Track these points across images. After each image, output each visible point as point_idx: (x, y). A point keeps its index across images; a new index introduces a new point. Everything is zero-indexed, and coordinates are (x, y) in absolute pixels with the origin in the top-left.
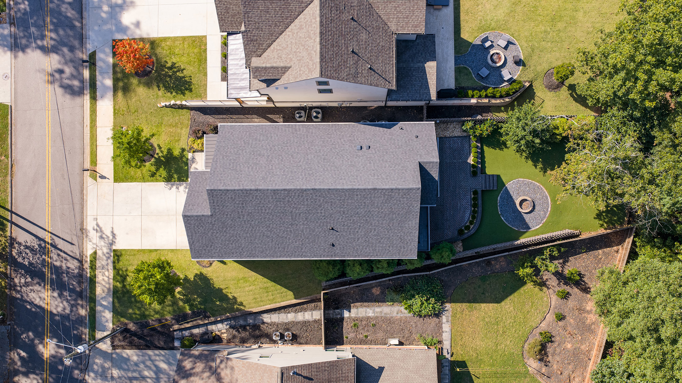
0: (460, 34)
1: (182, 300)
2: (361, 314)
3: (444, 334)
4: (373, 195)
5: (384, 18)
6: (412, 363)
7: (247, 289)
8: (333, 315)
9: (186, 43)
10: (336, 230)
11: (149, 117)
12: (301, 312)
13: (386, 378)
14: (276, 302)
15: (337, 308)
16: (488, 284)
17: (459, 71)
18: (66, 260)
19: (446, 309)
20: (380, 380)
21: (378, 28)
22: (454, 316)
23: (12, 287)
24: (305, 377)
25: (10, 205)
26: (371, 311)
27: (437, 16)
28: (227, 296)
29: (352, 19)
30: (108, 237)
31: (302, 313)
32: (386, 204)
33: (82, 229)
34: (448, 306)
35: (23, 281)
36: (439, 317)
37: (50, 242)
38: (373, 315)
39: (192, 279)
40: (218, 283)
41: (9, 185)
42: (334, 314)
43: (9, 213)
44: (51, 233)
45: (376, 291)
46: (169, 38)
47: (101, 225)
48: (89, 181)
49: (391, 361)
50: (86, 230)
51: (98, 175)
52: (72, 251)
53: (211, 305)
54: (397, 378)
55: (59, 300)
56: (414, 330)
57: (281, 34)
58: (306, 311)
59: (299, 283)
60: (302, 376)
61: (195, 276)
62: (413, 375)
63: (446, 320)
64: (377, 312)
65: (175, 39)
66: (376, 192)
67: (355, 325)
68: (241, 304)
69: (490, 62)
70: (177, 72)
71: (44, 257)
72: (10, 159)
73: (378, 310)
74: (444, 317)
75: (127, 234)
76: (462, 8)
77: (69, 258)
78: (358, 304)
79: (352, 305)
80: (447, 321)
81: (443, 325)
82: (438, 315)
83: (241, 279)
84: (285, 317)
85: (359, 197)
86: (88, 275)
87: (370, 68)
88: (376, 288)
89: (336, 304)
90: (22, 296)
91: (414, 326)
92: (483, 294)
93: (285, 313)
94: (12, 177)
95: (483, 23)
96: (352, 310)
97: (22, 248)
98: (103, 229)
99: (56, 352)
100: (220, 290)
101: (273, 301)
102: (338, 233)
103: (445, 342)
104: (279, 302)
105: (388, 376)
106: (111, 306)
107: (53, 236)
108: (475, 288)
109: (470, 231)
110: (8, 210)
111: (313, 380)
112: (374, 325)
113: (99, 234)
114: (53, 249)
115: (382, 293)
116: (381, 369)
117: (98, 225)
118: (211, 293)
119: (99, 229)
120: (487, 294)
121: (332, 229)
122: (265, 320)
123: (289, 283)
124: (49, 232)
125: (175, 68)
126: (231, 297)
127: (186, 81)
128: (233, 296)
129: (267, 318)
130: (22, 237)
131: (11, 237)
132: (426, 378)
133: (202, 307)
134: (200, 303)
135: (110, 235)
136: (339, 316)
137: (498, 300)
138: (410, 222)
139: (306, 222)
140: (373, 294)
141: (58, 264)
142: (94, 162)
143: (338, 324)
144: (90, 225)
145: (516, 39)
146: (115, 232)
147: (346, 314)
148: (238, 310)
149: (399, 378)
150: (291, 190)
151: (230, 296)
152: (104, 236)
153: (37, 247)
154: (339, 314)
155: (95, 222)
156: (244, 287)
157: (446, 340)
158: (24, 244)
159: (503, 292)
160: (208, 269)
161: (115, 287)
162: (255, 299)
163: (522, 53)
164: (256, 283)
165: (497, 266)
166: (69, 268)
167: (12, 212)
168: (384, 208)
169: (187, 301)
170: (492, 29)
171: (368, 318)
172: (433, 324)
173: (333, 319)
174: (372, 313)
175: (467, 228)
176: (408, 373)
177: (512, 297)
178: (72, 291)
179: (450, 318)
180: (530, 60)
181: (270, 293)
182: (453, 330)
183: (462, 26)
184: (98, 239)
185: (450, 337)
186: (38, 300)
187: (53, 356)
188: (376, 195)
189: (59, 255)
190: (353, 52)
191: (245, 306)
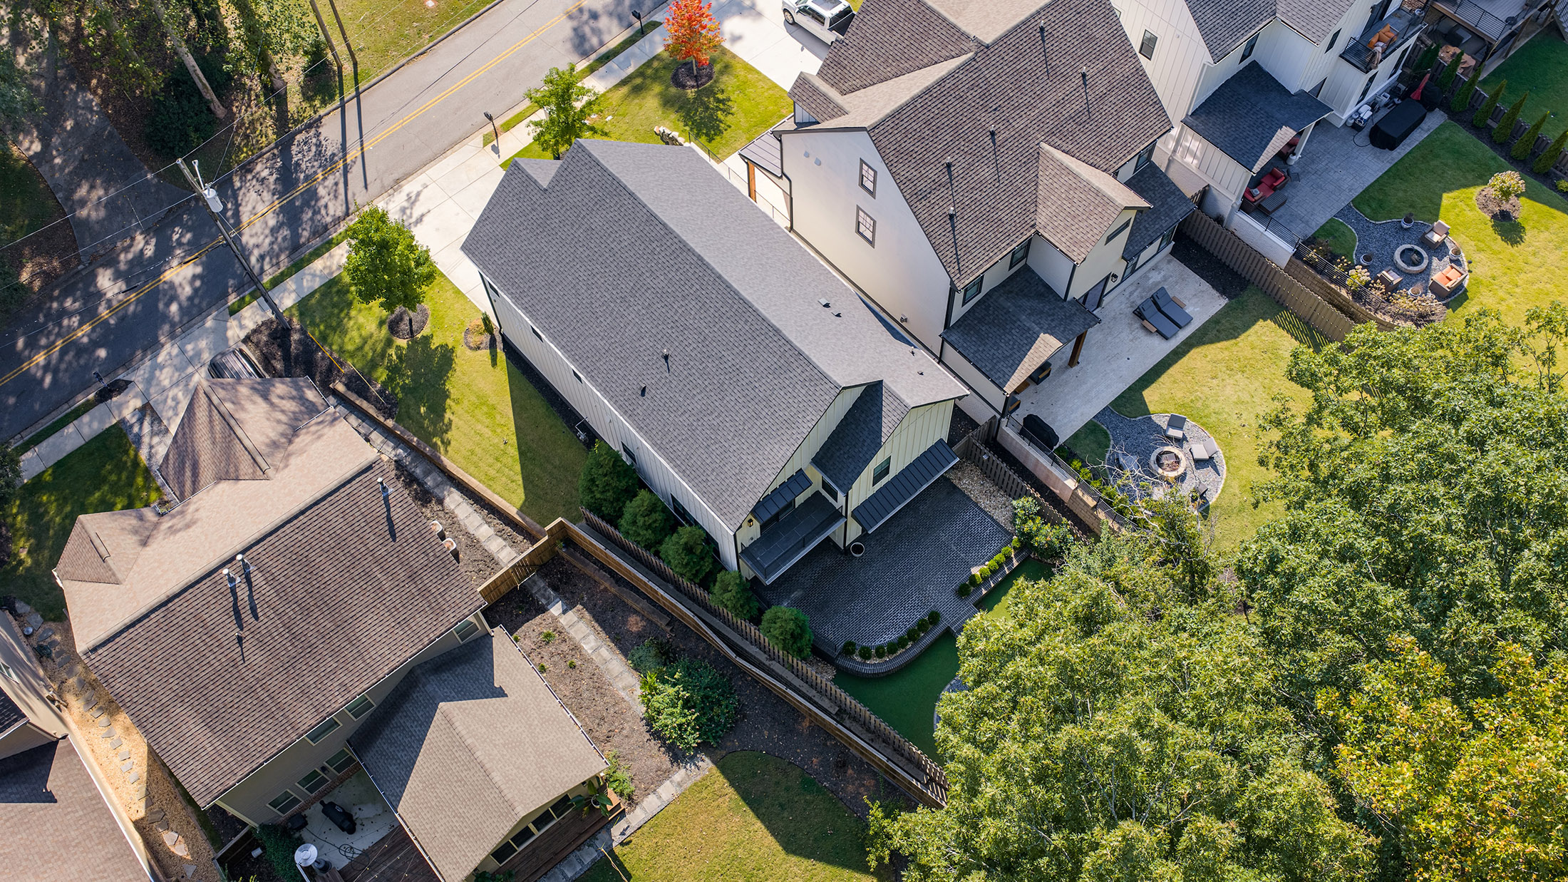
0: (1146, 387)
1: (390, 361)
2: (575, 632)
3: (652, 798)
4: (767, 342)
5: (1042, 191)
6: (552, 737)
7: (479, 427)
8: (539, 590)
9: (771, 92)
10: (670, 364)
11: (630, 132)
12: (505, 539)
13: (491, 708)
14: (489, 487)
15: (555, 589)
16: (806, 801)
17: (1092, 428)
18: (336, 197)
19: (700, 764)
20: (478, 701)
21: (1019, 192)
22: (699, 787)
23: (247, 168)
24: (389, 519)
25: (366, 86)
26: (593, 644)
27: (1135, 338)
28: (444, 410)
29: (993, 134)
30: (411, 217)
31: (504, 543)
32: (771, 377)
33: (398, 181)
34: (706, 764)
35: (265, 173)
36: (675, 764)
37: (348, 161)
38: (590, 652)
39: (433, 347)
40: (454, 385)
41: (395, 67)
42: (542, 592)
43: (354, 93)
44: (363, 154)
45: (635, 624)
46: (758, 72)
47: (421, 198)
48: (478, 139)
49: (529, 701)
50: (401, 187)
51: (495, 143)
52: (354, 195)
53: (412, 402)
54: (504, 727)
55: (267, 231)
56: (616, 740)
57: (882, 81)
58: (511, 547)
59: (549, 491)
60: (388, 510)
61: (442, 346)
62: (530, 749)
63: (679, 780)
64: (599, 654)
65: (765, 79)
66: (776, 339)
67: (548, 635)
68: (447, 443)
69: (1153, 457)
70: (721, 110)
71: (319, 171)
72: (431, 44)
73: (605, 652)
74: (683, 771)
75: (437, 230)
76: (1185, 360)
77: (342, 197)
78: (587, 615)
79: (579, 607)
80: (679, 784)
81: (667, 783)
82: (678, 756)
83: (488, 406)
84: (477, 524)
85: (747, 328)
86: (334, 235)
87: (951, 217)
88: (639, 619)
89: (560, 580)
90: (240, 188)
91: (625, 732)
92: (781, 805)
93: (483, 519)
94: (408, 62)
95: (1199, 404)
96: (570, 613)
97: (314, 140)
98: (417, 204)
99: (180, 285)
100: (446, 395)
101: (489, 481)
102: (667, 375)
103: (638, 810)
104: (494, 491)
105: (496, 710)
106: (306, 292)
107: (359, 160)
108: (777, 783)
109: (864, 664)
110: (357, 89)
111: (394, 540)
112: (572, 666)
113: (406, 204)
114: (341, 171)
115: (640, 636)
116: (500, 693)
117: (418, 194)
118: (433, 386)
119: (412, 200)
120: (786, 814)
121: (666, 357)
122: (447, 501)
123: (538, 476)
124: (362, 149)
125: (724, 104)
126: (446, 421)
127: (718, 126)
128: (450, 421)
129: (454, 500)
130: (330, 131)
131: (321, 118)
132: (543, 776)
133: (400, 395)
134: (403, 388)
135: (416, 214)
136: (543, 601)
137: (792, 845)
138: (777, 447)
139: (644, 312)
140: (625, 622)
141: (322, 191)
142: (508, 126)
143: (528, 611)
144: (410, 187)
145: (1228, 470)
146: (424, 219)
147: (556, 609)
148: (434, 446)
149: (507, 730)
150: (672, 232)
151: (448, 415)
152: (408, 212)
153: (329, 153)
154: (548, 599)
155: (420, 188)
156: (478, 421)
157: (643, 809)
158: (322, 138)
159: (816, 840)
160: (469, 352)
161: (339, 279)
162: (472, 452)
163: (1217, 495)
164: (499, 430)
165: (850, 788)
166: (326, 206)
167: (358, 95)
168: (764, 381)
169: (394, 370)
170: (1203, 424)
171: (576, 648)
172: (654, 763)
173: (531, 596)
174: (592, 648)
175: (866, 654)
176: (528, 740)
177: (820, 866)
178: (295, 235)
179: (689, 784)
180: (1222, 518)
181: (499, 465)
182: (672, 807)
183: (1161, 380)
184: (398, 208)
185: (655, 812)
186: (250, 207)
187: (171, 285)
188: (771, 345)
189: (336, 184)
190: (949, 166)
191: (447, 451)
